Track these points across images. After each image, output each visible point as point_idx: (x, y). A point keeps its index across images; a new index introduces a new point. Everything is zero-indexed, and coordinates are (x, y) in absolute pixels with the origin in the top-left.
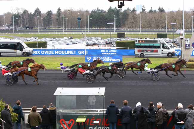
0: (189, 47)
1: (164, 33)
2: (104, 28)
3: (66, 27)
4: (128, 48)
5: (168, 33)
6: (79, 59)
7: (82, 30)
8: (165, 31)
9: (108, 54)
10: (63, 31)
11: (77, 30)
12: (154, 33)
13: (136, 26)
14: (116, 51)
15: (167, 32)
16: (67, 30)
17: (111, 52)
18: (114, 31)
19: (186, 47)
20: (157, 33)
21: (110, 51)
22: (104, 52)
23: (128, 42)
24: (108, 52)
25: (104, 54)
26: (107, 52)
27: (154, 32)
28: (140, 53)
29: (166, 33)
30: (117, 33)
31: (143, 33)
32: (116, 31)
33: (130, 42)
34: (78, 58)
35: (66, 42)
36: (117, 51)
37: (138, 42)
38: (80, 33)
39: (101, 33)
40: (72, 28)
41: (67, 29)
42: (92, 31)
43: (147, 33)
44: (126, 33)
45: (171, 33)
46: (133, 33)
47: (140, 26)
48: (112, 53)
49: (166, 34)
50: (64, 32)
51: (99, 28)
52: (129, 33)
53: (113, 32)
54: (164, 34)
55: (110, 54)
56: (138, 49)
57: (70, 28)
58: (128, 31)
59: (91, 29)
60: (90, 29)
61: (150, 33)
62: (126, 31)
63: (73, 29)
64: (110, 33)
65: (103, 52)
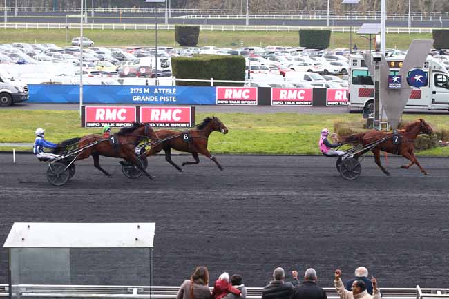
0: (399, 85)
1: (322, 28)
2: (133, 10)
3: (12, 5)
4: (212, 81)
5: (333, 29)
6: (60, 115)
7: (65, 14)
8: (324, 23)
9: (148, 99)
10: (6, 20)
11: (48, 13)
12: (289, 28)
13: (233, 5)
14: (174, 92)
15: (331, 25)
16: (16, 14)
17: (159, 95)
18: (166, 22)
19: (391, 86)
20: (300, 27)
21: (156, 91)
22: (138, 94)
23: (210, 59)
24: (152, 93)
25: (139, 98)
26: (146, 94)
27: (289, 24)
28: (366, 100)
29: (327, 27)
30: (173, 26)
31: (256, 27)
32: (170, 21)
33: (217, 60)
34: (58, 112)
35: (15, 55)
36: (176, 91)
37: (362, 66)
38: (60, 26)
39: (125, 26)
40: (33, 9)
41: (16, 10)
42: (97, 21)
43: (267, 28)
44: (202, 27)
45: (344, 29)
46: (223, 27)
47: (244, 5)
48: (161, 98)
49: (328, 33)
50: (10, 20)
51: (116, 10)
52: (212, 27)
53: (163, 22)
54: (320, 32)
55: (155, 99)
56: (361, 87)
57: (25, 9)
58: (210, 22)
59: (92, 11)
60: (89, 14)
61: (278, 28)
62: (201, 21)
63: (37, 13)
64: (152, 26)
65: (134, 94)
